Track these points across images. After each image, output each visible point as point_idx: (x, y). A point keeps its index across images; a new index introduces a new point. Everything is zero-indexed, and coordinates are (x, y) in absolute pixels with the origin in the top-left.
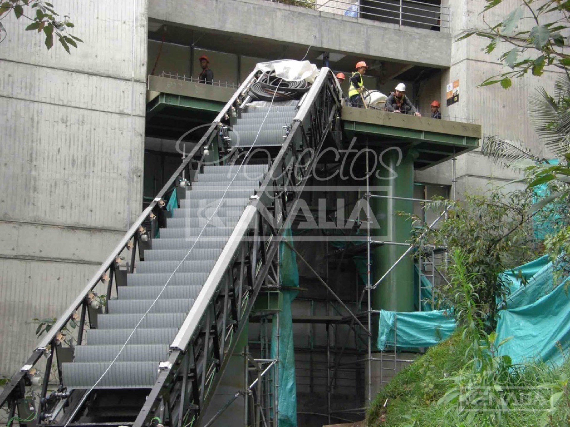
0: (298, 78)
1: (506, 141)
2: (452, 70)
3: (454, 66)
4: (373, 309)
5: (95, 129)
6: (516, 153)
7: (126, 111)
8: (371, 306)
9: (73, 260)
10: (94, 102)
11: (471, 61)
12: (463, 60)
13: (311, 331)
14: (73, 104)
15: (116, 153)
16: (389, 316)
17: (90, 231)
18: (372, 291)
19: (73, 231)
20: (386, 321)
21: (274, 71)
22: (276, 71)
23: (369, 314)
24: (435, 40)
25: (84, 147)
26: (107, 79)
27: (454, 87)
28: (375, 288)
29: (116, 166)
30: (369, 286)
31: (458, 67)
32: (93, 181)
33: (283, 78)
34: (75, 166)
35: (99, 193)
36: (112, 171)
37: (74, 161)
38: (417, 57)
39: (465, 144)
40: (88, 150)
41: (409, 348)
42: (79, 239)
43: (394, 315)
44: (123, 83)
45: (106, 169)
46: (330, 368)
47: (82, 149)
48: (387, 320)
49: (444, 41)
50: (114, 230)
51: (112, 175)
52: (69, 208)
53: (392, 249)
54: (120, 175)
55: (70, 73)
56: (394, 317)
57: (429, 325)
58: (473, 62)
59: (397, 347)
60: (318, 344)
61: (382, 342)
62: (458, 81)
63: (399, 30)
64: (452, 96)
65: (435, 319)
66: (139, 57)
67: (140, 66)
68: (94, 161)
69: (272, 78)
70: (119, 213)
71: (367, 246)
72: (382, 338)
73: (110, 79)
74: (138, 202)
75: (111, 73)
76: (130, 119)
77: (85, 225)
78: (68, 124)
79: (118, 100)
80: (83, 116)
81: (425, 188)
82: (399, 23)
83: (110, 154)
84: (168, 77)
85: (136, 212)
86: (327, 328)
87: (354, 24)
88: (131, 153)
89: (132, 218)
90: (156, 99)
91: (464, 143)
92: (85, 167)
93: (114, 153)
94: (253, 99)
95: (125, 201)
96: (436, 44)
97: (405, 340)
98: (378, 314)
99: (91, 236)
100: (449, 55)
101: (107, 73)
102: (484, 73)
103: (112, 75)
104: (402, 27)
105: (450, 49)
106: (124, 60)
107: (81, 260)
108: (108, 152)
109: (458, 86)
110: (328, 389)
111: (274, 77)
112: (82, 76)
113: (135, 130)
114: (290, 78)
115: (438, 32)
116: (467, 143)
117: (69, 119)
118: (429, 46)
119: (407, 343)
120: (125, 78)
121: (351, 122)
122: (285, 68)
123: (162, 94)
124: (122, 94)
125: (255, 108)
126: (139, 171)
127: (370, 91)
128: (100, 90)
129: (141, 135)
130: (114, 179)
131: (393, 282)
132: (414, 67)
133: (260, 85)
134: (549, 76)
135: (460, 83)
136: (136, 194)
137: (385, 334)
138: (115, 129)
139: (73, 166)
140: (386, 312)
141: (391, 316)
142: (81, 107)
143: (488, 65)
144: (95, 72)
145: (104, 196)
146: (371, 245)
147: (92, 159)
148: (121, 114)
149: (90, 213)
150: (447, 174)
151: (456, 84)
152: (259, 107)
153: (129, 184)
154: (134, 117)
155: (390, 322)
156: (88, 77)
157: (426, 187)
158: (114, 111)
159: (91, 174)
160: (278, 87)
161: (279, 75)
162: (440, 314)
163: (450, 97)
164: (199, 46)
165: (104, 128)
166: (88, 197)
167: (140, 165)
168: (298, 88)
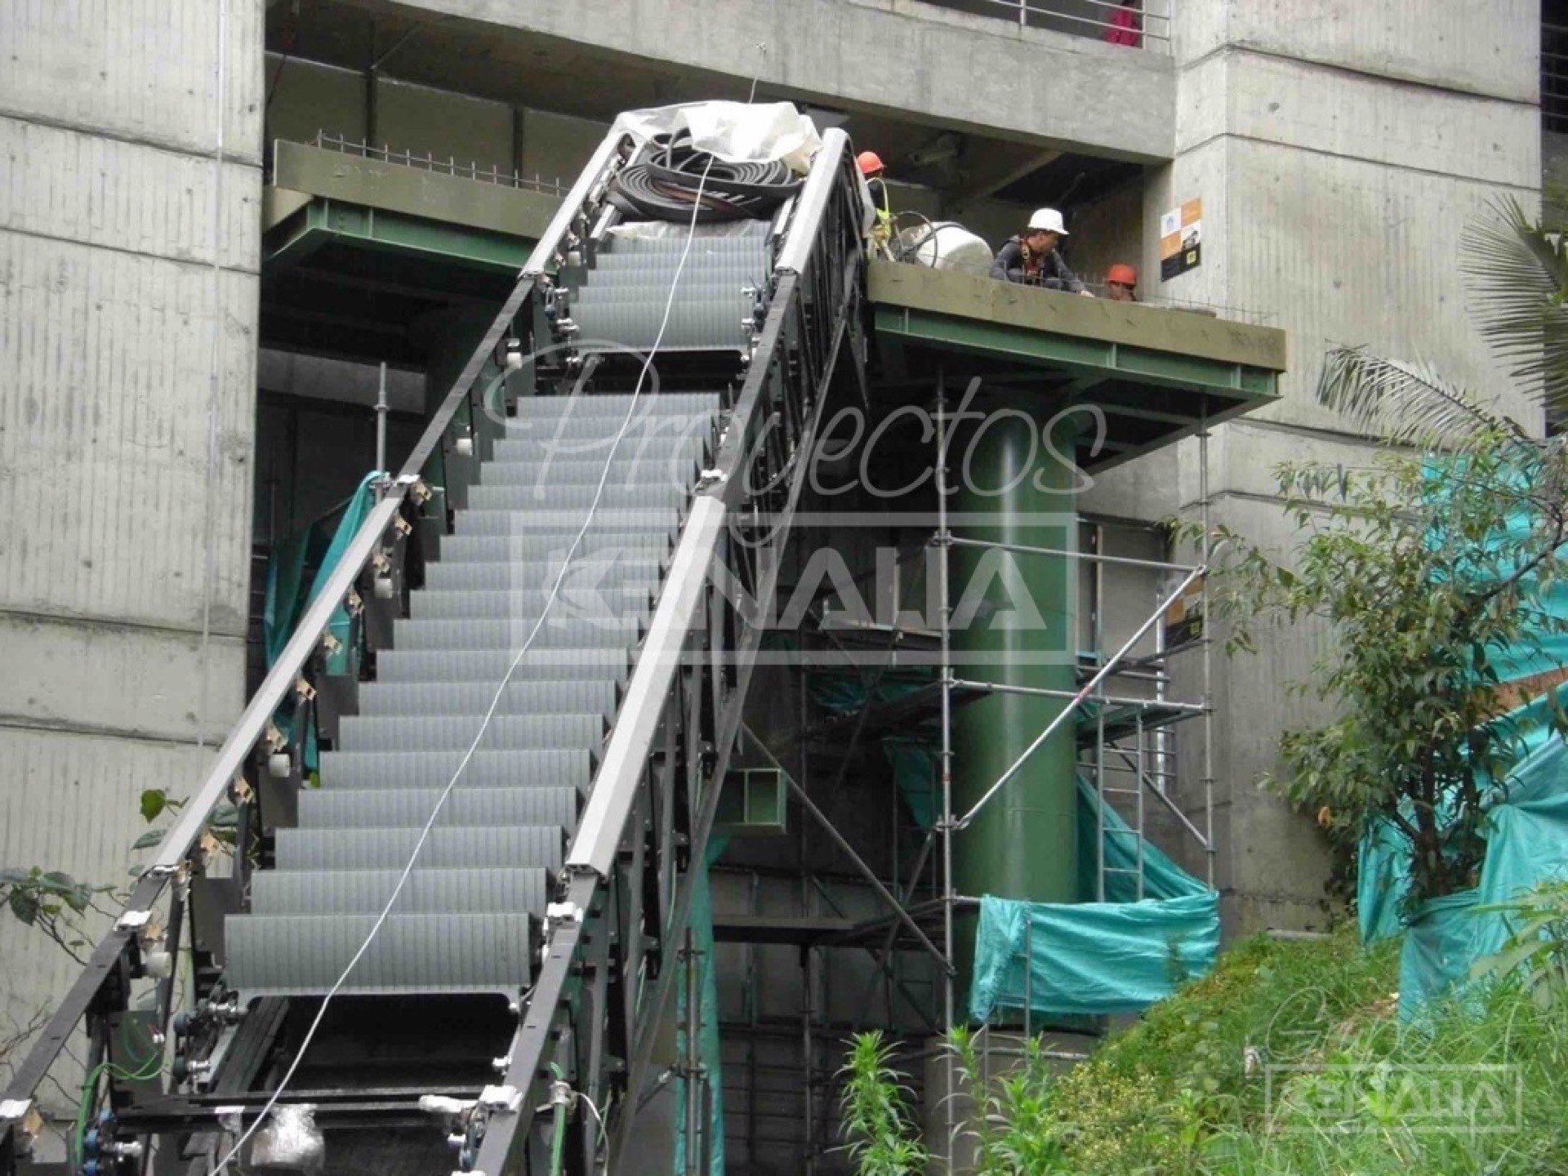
0: (762, 155)
1: (1394, 362)
2: (1176, 168)
3: (1185, 157)
4: (958, 894)
5: (99, 307)
6: (1426, 399)
7: (198, 254)
8: (954, 884)
9: (30, 719)
10: (96, 220)
11: (1239, 142)
12: (1215, 138)
13: (750, 970)
14: (31, 224)
15: (168, 384)
16: (1008, 916)
17: (86, 628)
18: (957, 835)
19: (30, 628)
20: (998, 931)
21: (685, 133)
22: (692, 131)
23: (948, 907)
24: (1125, 74)
25: (65, 364)
26: (136, 151)
27: (1185, 223)
28: (966, 825)
29: (166, 425)
30: (946, 820)
31: (1198, 157)
32: (93, 470)
33: (714, 154)
34: (38, 422)
35: (112, 509)
36: (154, 440)
37: (31, 404)
38: (1075, 125)
39: (1238, 387)
40: (78, 366)
41: (1066, 1016)
42: (49, 654)
43: (1023, 911)
44: (186, 164)
45: (134, 436)
46: (812, 1087)
47: (58, 369)
48: (1003, 928)
49: (1155, 77)
50: (160, 629)
51: (155, 454)
52: (16, 553)
53: (1011, 709)
54: (181, 453)
55: (19, 124)
56: (1024, 918)
57: (1129, 943)
58: (1246, 143)
59: (1032, 1012)
60: (772, 1009)
61: (983, 993)
62: (1199, 200)
63: (1020, 40)
64: (1178, 249)
65: (1148, 925)
66: (237, 84)
67: (240, 112)
68: (97, 407)
69: (679, 155)
70: (178, 575)
71: (940, 697)
72: (986, 982)
73: (147, 149)
74: (238, 542)
75: (148, 130)
76: (210, 277)
77: (66, 608)
78: (14, 286)
79: (172, 215)
80: (62, 264)
81: (1095, 533)
82: (1017, 20)
83: (149, 387)
84: (336, 147)
85: (230, 571)
86: (804, 961)
87: (884, 17)
88: (214, 388)
89: (217, 591)
90: (297, 219)
91: (1235, 383)
92: (69, 425)
93: (161, 384)
94: (624, 217)
95: (195, 536)
96: (1131, 88)
97: (1054, 989)
98: (975, 909)
99: (88, 642)
100: (1170, 121)
101: (137, 130)
102: (1277, 179)
103: (150, 137)
104: (1028, 32)
105: (1173, 104)
106: (191, 92)
107: (58, 721)
108: (143, 381)
109: (1197, 217)
110: (806, 1153)
111: (688, 151)
112: (59, 136)
113: (227, 315)
114: (736, 153)
115: (1135, 50)
116: (1243, 385)
117: (16, 270)
118: (1109, 93)
119: (1060, 999)
120: (196, 149)
121: (898, 310)
122: (720, 124)
123: (317, 202)
124: (185, 198)
125: (635, 241)
126: (240, 443)
127: (935, 225)
128: (117, 182)
129: (247, 332)
130: (159, 465)
131: (1014, 815)
132: (1059, 159)
133: (643, 172)
134: (1472, 195)
135: (1205, 210)
136: (232, 517)
137: (993, 970)
138: (162, 310)
139: (30, 421)
140: (999, 901)
141: (1013, 917)
142: (57, 234)
143: (1291, 156)
144: (101, 125)
145: (131, 518)
146: (951, 691)
147: (90, 402)
148: (184, 261)
149: (83, 572)
150: (1164, 490)
151: (1193, 210)
152: (647, 237)
153: (207, 483)
154: (224, 274)
155: (1012, 933)
156: (78, 139)
157: (1100, 529)
158: (159, 252)
159: (89, 449)
160: (704, 177)
161: (702, 143)
162: (1161, 911)
163: (1171, 251)
164: (391, 73)
165: (128, 303)
166: (79, 520)
167: (245, 425)
168: (764, 183)
